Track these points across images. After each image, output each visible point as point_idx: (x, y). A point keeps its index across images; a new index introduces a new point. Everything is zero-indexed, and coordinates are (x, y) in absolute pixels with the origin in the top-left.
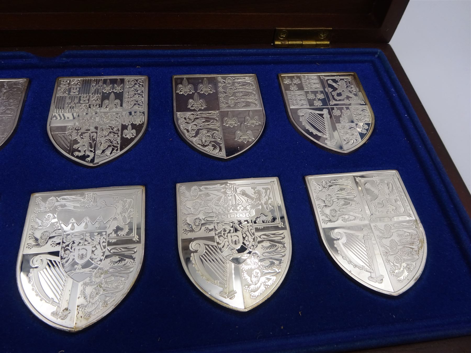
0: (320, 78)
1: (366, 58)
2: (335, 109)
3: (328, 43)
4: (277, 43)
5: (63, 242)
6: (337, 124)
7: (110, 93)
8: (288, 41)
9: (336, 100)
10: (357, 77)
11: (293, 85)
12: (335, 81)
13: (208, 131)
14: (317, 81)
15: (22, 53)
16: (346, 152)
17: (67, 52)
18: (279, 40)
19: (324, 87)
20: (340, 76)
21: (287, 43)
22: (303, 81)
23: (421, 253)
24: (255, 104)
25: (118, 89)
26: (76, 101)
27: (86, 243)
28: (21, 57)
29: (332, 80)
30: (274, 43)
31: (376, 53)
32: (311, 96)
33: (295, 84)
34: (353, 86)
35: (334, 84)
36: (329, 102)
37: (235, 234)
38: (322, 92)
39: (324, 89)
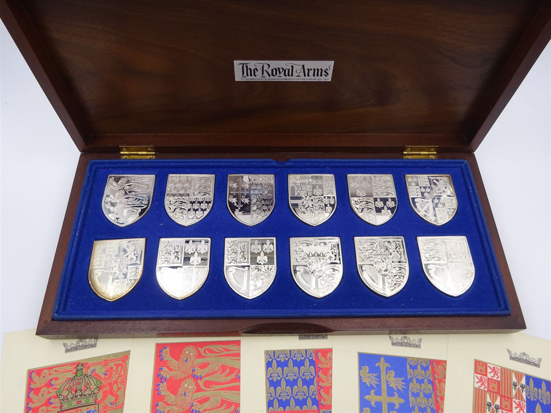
0: (429, 178)
1: (457, 165)
2: (436, 199)
3: (436, 153)
4: (404, 153)
5: (308, 261)
6: (436, 208)
7: (316, 185)
8: (412, 151)
9: (437, 193)
10: (450, 178)
11: (413, 182)
12: (437, 180)
13: (368, 210)
14: (427, 180)
15: (270, 160)
16: (439, 225)
17: (292, 160)
18: (406, 151)
19: (431, 184)
20: (440, 177)
21: (411, 153)
22: (419, 180)
23: (471, 278)
24: (392, 194)
25: (320, 182)
26: (300, 189)
27: (318, 262)
28: (269, 162)
29: (436, 179)
30: (403, 153)
31: (464, 162)
32: (423, 190)
33: (414, 182)
34: (447, 184)
35: (437, 182)
36: (433, 194)
37: (382, 263)
38: (429, 188)
39: (431, 186)
